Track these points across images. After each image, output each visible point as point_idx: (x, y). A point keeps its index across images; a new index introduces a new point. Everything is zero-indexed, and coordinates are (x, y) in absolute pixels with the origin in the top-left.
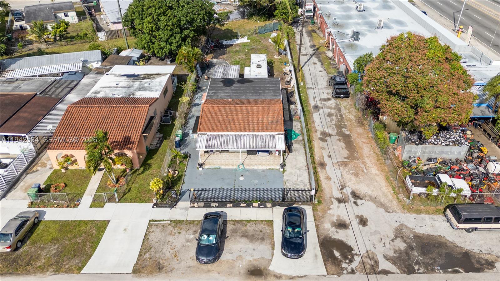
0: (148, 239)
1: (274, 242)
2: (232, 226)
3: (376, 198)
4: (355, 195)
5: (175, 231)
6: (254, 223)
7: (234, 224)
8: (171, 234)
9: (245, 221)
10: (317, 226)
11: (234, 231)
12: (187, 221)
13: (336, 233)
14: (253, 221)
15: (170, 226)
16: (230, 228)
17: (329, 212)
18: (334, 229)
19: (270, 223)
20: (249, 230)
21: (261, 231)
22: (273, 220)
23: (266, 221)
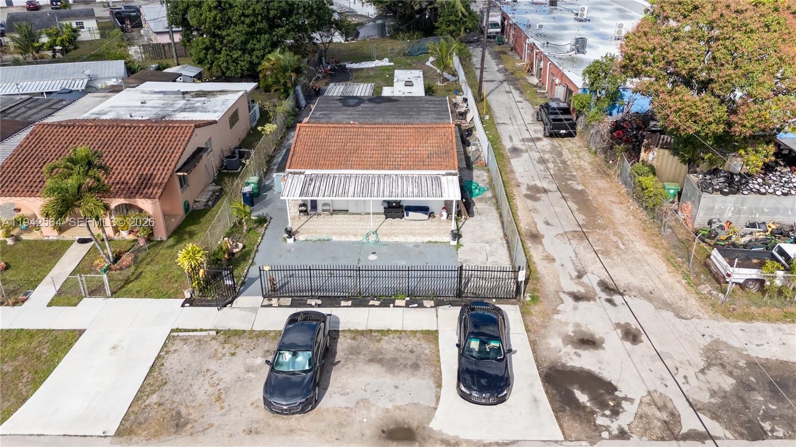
0: (163, 365)
1: (440, 372)
2: (349, 341)
3: (651, 293)
4: (609, 289)
5: (224, 351)
6: (396, 335)
7: (354, 338)
8: (214, 356)
9: (378, 331)
10: (533, 344)
11: (354, 351)
12: (252, 331)
13: (575, 357)
14: (396, 331)
15: (214, 342)
16: (346, 345)
17: (556, 317)
18: (569, 349)
19: (432, 336)
20: (386, 349)
21: (412, 352)
22: (437, 331)
23: (422, 332)
